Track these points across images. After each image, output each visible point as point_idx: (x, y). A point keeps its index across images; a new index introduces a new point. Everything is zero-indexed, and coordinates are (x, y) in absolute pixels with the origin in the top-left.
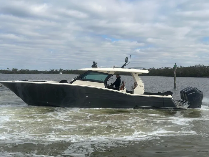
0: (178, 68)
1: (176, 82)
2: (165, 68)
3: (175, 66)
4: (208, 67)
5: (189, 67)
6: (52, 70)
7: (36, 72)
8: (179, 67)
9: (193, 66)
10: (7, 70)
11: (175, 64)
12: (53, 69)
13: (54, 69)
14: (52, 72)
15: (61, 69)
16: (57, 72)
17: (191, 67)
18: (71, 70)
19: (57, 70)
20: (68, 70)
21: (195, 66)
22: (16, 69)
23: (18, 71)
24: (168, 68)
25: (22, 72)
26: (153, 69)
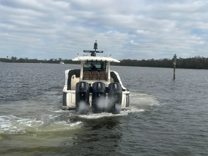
0: (177, 59)
1: (175, 73)
2: (165, 59)
3: (175, 56)
4: (207, 59)
5: (188, 59)
6: (51, 59)
7: (35, 61)
8: (179, 58)
9: (193, 58)
10: (6, 58)
13: (53, 59)
14: (51, 61)
15: (60, 59)
16: (56, 62)
17: (190, 59)
18: (70, 59)
19: (56, 59)
20: (67, 60)
21: (195, 58)
22: (16, 58)
23: (17, 59)
24: (167, 59)
25: (22, 61)
26: (152, 60)
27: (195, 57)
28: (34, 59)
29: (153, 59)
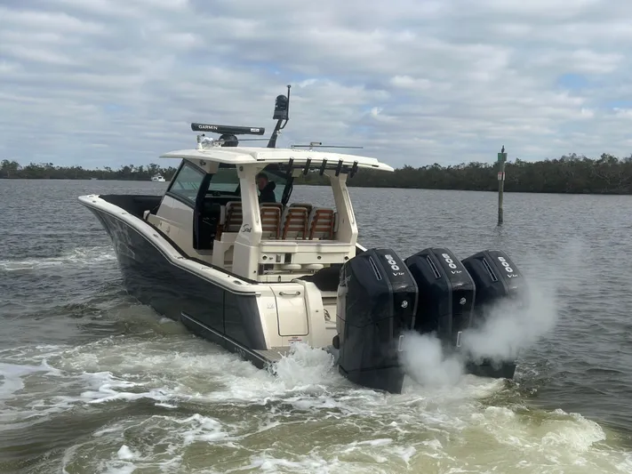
0: (509, 165)
1: (503, 207)
2: (472, 164)
3: (502, 156)
4: (598, 162)
5: (541, 162)
6: (126, 168)
7: (77, 174)
8: (513, 161)
9: (555, 160)
11: (503, 150)
12: (128, 166)
13: (132, 166)
14: (125, 175)
15: (154, 166)
16: (141, 176)
17: (547, 163)
19: (141, 168)
21: (562, 160)
22: (15, 165)
23: (18, 168)
24: (478, 165)
25: (34, 173)
26: (435, 168)
27: (564, 157)
28: (72, 168)
29: (436, 164)
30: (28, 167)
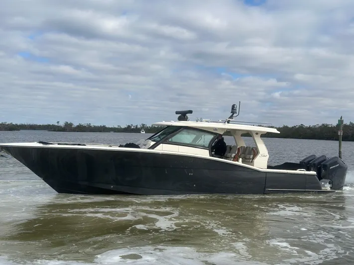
0: (345, 126)
1: (342, 150)
2: (323, 125)
3: (341, 121)
6: (129, 126)
7: (103, 129)
8: (348, 124)
10: (56, 124)
11: (341, 118)
13: (132, 125)
14: (128, 130)
15: (143, 125)
16: (137, 130)
19: (137, 126)
20: (155, 127)
22: (71, 124)
23: (73, 126)
24: (327, 125)
25: (81, 129)
26: (301, 127)
28: (101, 126)
29: (302, 125)
30: (78, 126)
